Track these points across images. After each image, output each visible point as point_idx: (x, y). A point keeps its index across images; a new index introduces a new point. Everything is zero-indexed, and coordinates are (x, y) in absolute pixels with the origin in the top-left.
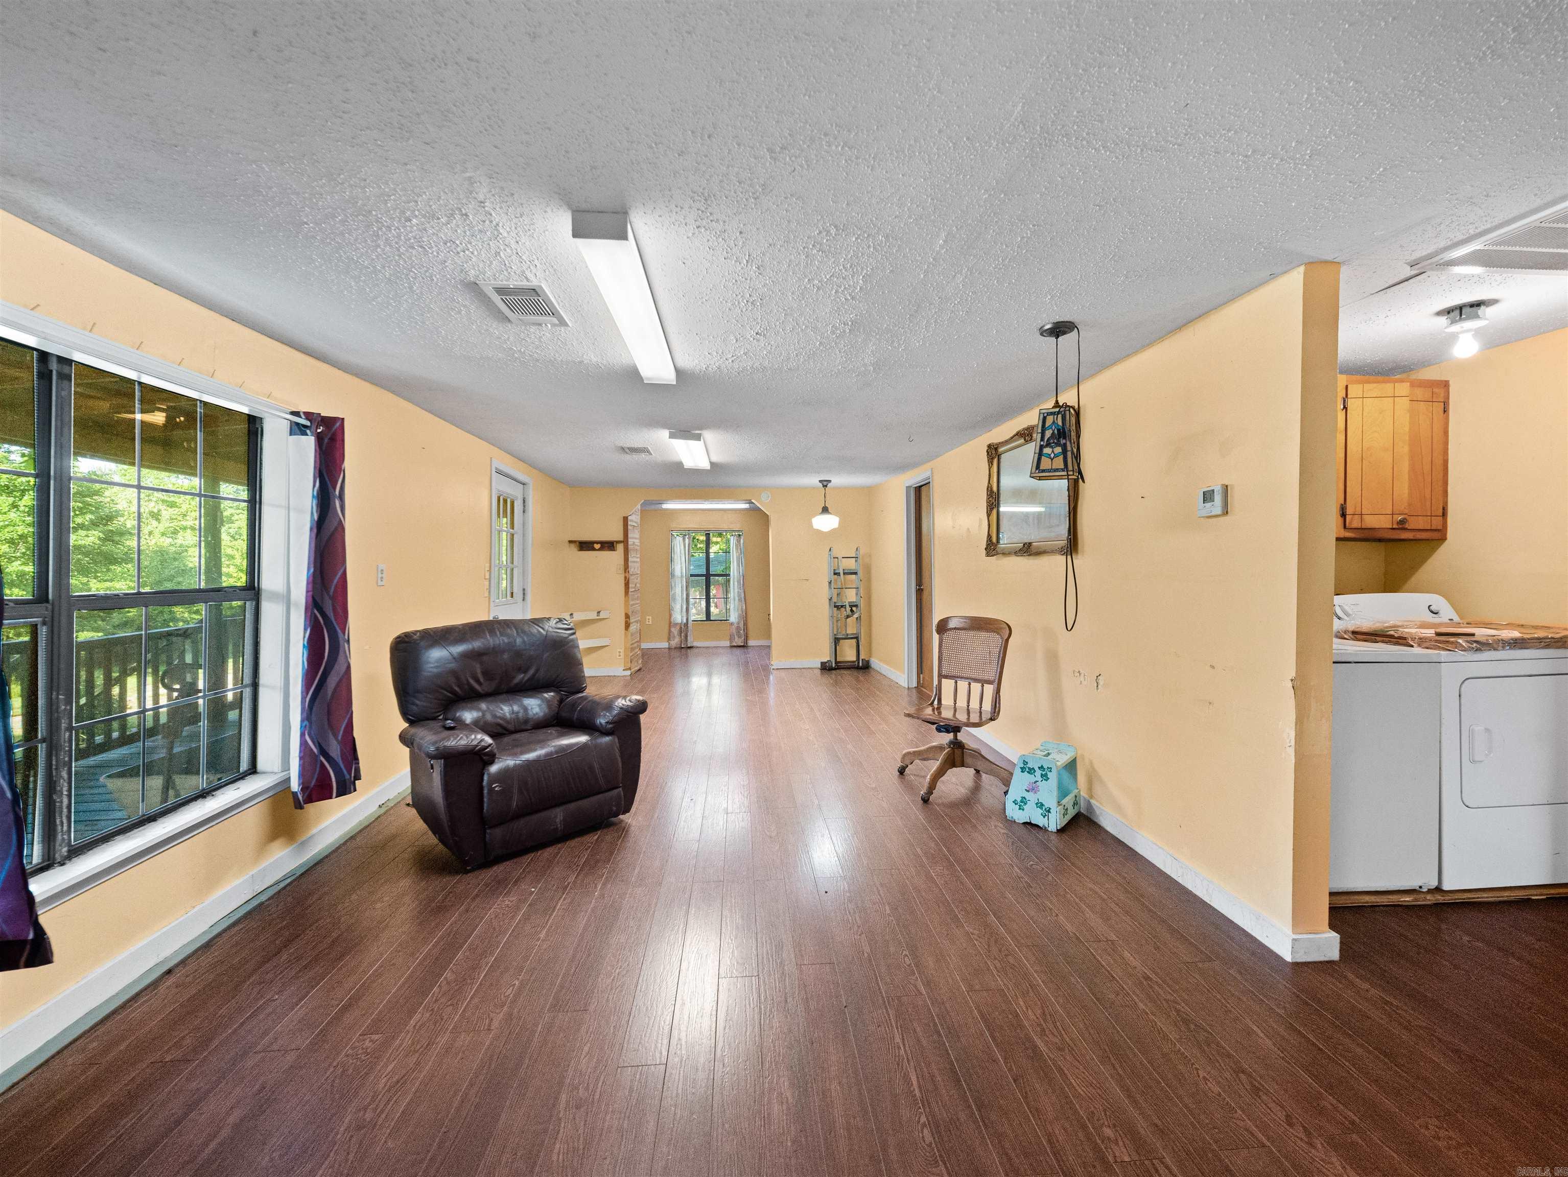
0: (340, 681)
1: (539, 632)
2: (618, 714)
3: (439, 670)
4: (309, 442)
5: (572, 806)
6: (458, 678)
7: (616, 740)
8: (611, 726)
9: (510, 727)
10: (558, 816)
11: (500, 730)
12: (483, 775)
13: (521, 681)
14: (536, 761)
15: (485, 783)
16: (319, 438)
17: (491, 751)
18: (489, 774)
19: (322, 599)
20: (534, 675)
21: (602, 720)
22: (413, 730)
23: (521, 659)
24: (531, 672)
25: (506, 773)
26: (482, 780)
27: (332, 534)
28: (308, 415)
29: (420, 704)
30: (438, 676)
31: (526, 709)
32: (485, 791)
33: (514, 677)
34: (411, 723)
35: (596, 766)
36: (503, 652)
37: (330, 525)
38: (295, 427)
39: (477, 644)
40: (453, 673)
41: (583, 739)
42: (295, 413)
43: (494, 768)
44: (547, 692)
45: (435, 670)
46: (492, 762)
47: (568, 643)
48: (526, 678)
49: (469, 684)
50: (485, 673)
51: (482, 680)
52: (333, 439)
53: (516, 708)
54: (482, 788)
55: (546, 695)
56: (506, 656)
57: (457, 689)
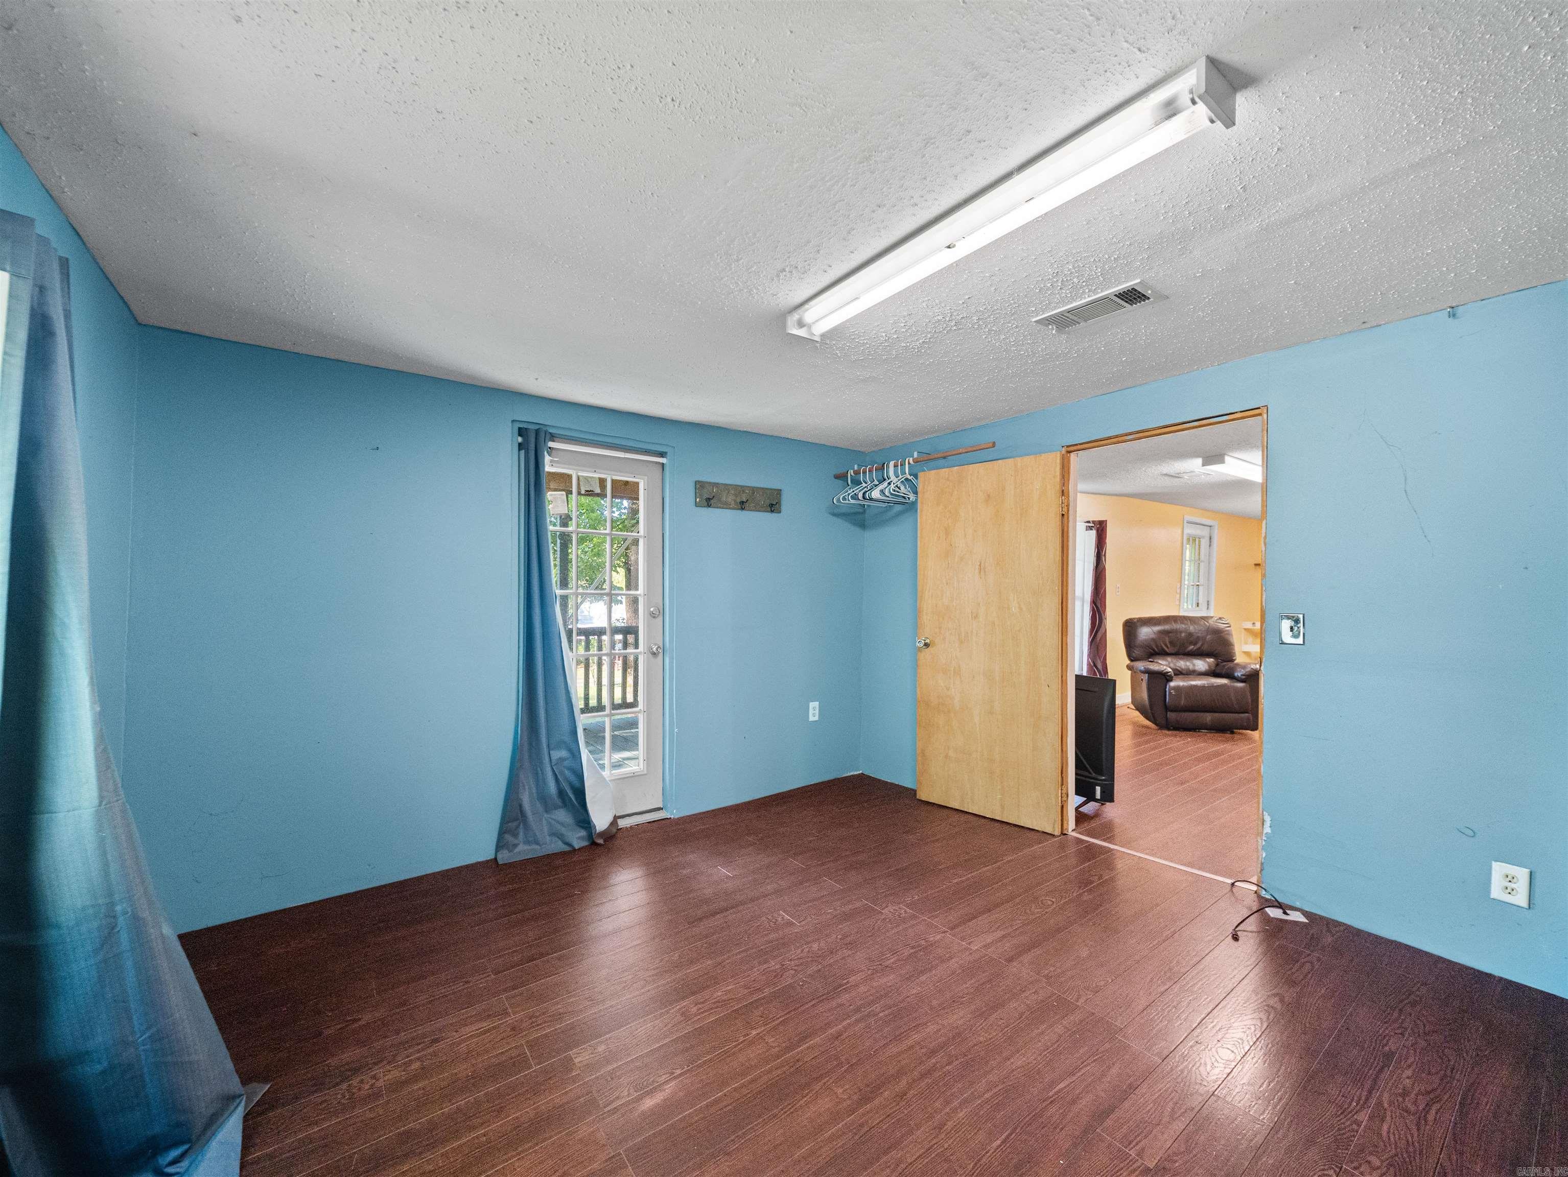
0: (1102, 636)
1: (1205, 624)
2: (1250, 671)
3: (1147, 638)
4: (1093, 533)
5: (1217, 715)
6: (1156, 643)
7: (1248, 685)
8: (1244, 677)
9: (1184, 672)
10: (1208, 717)
11: (1179, 673)
12: (1166, 685)
13: (1191, 650)
14: (1196, 686)
15: (1167, 689)
16: (1098, 531)
17: (1171, 675)
18: (1169, 686)
19: (1096, 600)
20: (1200, 648)
21: (1238, 674)
22: (1132, 664)
23: (1191, 638)
24: (1199, 645)
25: (1177, 689)
26: (1166, 688)
27: (1102, 571)
28: (1094, 522)
29: (1137, 652)
30: (1146, 640)
31: (1194, 665)
32: (1167, 693)
33: (1188, 647)
34: (1132, 661)
35: (1232, 695)
36: (1181, 632)
37: (1101, 566)
38: (1088, 528)
39: (1167, 627)
40: (1153, 640)
41: (1224, 681)
42: (1088, 522)
43: (1172, 684)
44: (1209, 658)
45: (1144, 637)
46: (1171, 681)
47: (1223, 632)
48: (1195, 648)
49: (1161, 647)
50: (1171, 643)
51: (1169, 646)
52: (1102, 530)
53: (1188, 664)
54: (1166, 691)
55: (1208, 660)
56: (1183, 635)
57: (1156, 649)
